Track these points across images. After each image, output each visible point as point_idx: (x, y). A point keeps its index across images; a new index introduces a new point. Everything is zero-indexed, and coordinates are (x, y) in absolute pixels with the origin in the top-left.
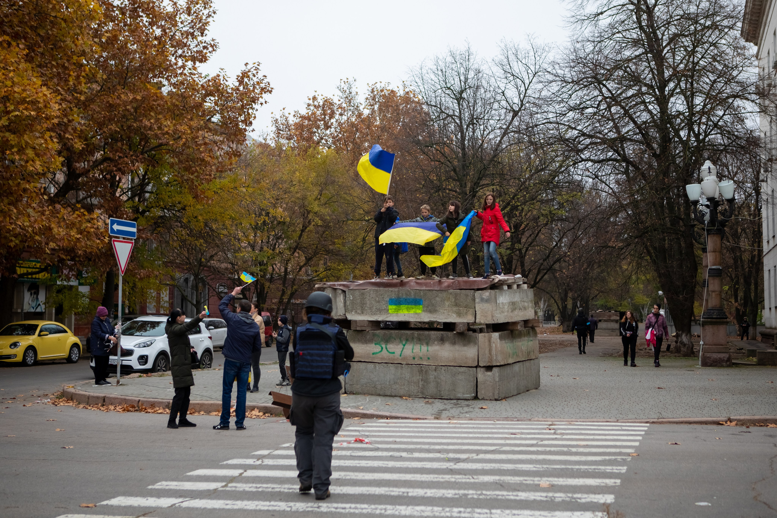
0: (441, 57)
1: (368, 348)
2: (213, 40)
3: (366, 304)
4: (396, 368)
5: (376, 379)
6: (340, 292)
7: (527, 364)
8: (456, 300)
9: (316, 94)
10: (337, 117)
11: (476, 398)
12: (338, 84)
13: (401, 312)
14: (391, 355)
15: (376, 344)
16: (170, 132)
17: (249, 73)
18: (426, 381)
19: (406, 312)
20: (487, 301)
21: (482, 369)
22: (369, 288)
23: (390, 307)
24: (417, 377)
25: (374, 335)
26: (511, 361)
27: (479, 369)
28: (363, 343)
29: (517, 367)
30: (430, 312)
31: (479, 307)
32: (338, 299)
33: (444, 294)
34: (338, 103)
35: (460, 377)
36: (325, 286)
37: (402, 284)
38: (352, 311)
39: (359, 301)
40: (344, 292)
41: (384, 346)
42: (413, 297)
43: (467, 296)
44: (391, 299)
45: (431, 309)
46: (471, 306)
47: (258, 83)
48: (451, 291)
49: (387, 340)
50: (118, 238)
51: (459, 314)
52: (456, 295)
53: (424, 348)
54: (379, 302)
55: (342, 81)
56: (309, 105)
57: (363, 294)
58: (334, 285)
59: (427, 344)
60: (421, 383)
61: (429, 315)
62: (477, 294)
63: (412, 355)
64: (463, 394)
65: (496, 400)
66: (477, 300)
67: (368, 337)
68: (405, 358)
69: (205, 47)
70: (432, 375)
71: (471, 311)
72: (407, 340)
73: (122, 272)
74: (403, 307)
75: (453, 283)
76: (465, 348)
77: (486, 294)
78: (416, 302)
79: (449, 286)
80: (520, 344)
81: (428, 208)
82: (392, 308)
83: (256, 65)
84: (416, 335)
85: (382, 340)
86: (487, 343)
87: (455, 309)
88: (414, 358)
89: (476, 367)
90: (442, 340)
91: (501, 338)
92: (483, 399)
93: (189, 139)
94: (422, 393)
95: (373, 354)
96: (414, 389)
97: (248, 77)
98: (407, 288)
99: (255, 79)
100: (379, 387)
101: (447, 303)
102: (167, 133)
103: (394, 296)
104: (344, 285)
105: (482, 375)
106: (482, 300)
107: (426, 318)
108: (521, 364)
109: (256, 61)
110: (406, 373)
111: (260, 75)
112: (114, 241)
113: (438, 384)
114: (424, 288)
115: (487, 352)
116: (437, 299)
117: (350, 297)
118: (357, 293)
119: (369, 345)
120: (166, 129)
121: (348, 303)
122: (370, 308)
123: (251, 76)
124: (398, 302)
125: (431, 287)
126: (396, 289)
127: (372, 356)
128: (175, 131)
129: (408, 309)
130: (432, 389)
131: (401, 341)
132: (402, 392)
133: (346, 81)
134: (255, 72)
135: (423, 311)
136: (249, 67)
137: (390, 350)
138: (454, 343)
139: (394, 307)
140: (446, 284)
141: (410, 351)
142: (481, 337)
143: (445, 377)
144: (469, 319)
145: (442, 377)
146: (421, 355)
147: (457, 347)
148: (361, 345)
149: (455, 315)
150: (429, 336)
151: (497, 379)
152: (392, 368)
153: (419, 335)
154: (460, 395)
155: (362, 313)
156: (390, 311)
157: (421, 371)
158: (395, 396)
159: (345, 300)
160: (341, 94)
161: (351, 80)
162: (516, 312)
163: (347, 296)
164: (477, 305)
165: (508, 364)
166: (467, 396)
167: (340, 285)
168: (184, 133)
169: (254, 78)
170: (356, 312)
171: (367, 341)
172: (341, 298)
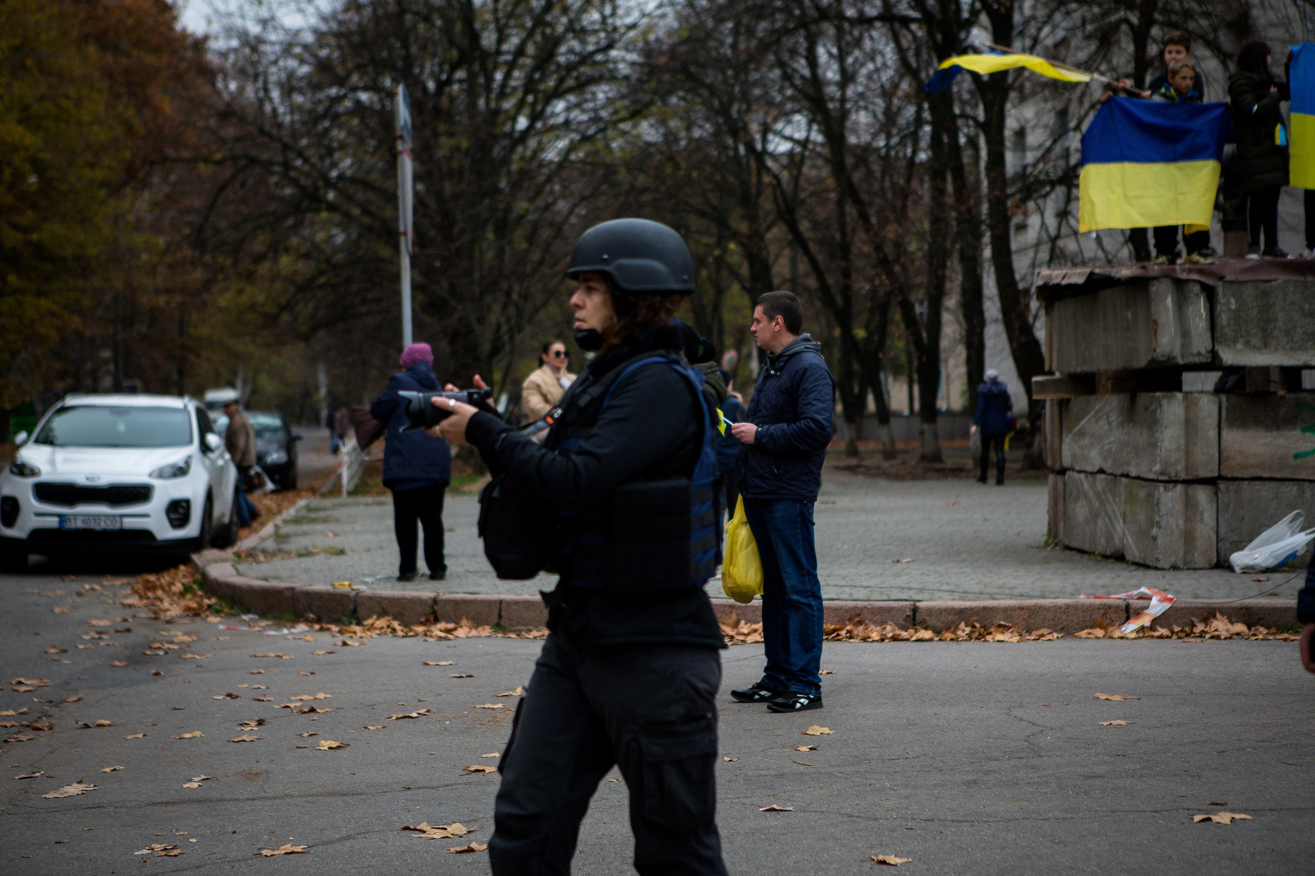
1: (1282, 441)
3: (1275, 320)
6: (1197, 288)
15: (1304, 430)
22: (1282, 278)
25: (1300, 405)
28: (1268, 428)
32: (1190, 310)
38: (1235, 341)
39: (1254, 313)
40: (1207, 288)
57: (1265, 294)
67: (1283, 411)
95: (1296, 456)
117: (1228, 304)
118: (1249, 292)
119: (1287, 433)
121: (1224, 318)
122: (1288, 333)
127: (1292, 462)
155: (1266, 345)
159: (1212, 310)
163: (1221, 299)
170: (1247, 343)
171: (1277, 423)
172: (1200, 306)
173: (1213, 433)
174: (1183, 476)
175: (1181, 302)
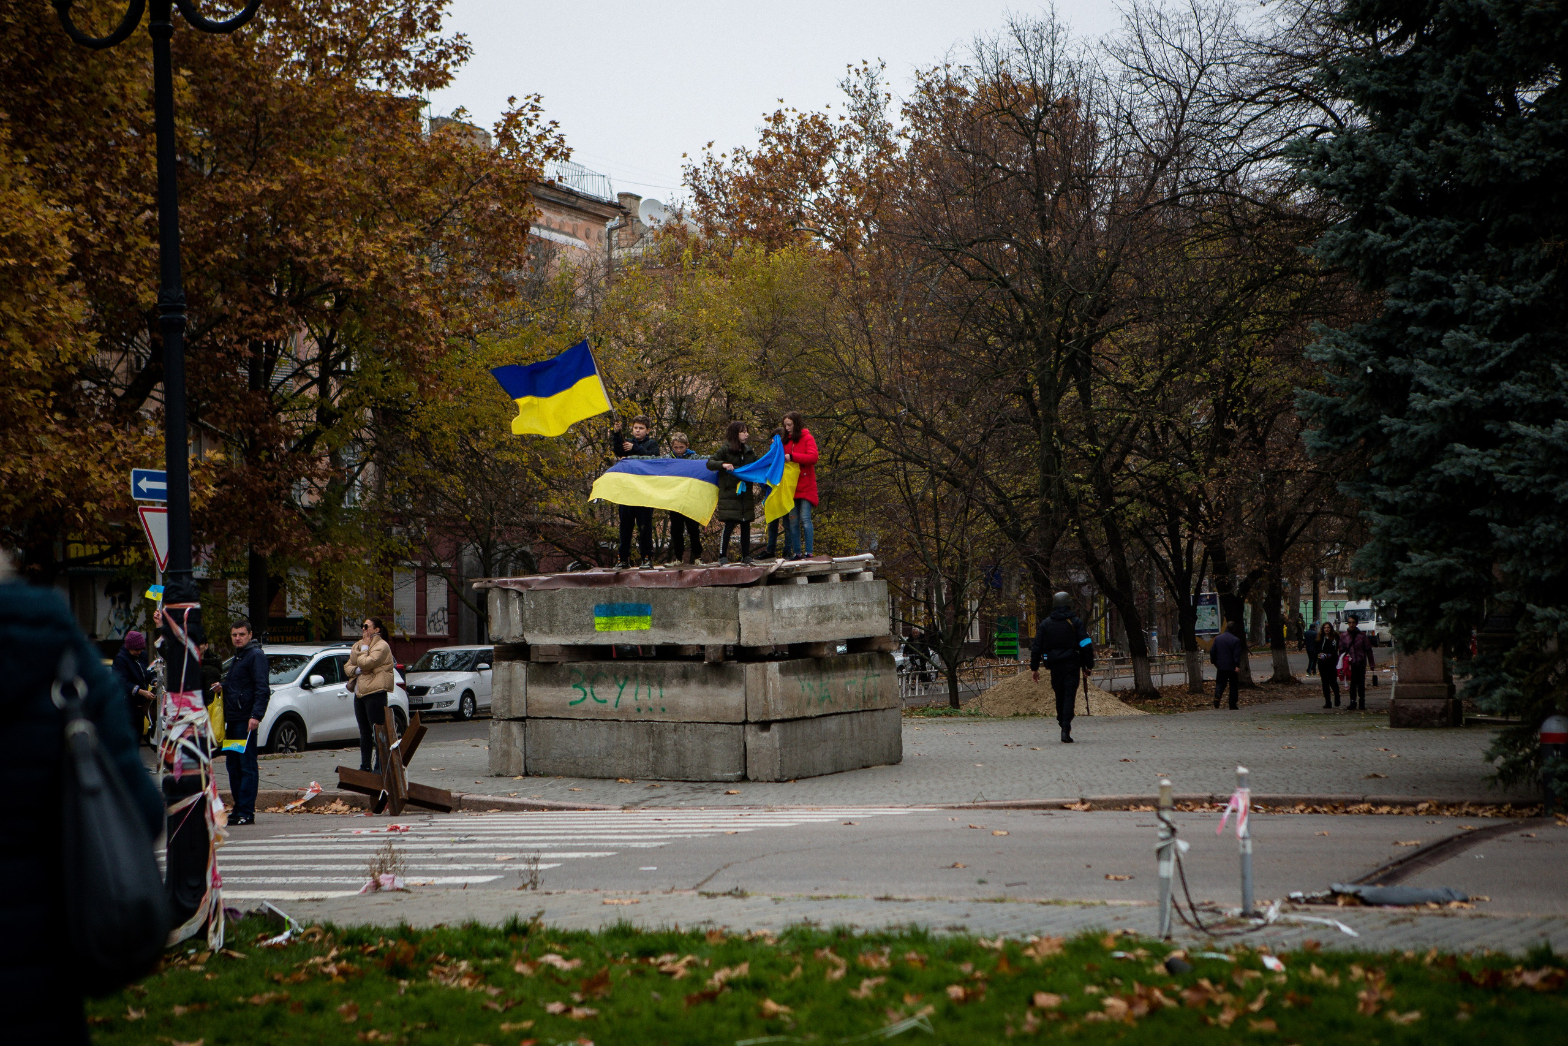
0: (987, 42)
1: (562, 694)
2: (459, 36)
3: (557, 615)
4: (610, 728)
5: (576, 748)
6: (514, 595)
7: (864, 718)
8: (706, 604)
9: (782, 107)
10: (840, 156)
11: (744, 778)
12: (843, 78)
13: (615, 629)
14: (601, 706)
15: (574, 686)
16: (347, 256)
17: (520, 118)
18: (660, 750)
19: (623, 629)
20: (758, 606)
21: (754, 727)
22: (563, 587)
23: (597, 620)
24: (645, 744)
25: (571, 670)
26: (811, 712)
27: (748, 727)
28: (553, 686)
29: (832, 724)
30: (665, 627)
31: (745, 616)
33: (687, 596)
34: (839, 124)
35: (717, 742)
36: (489, 585)
37: (618, 579)
38: (533, 629)
39: (545, 611)
40: (520, 594)
41: (588, 690)
42: (635, 601)
43: (725, 597)
44: (598, 606)
45: (665, 622)
46: (731, 615)
47: (540, 138)
48: (699, 589)
49: (593, 679)
50: (153, 504)
51: (712, 631)
52: (707, 595)
53: (655, 692)
54: (578, 611)
55: (852, 69)
56: (767, 133)
57: (551, 598)
58: (505, 583)
59: (661, 685)
60: (651, 754)
61: (662, 632)
62: (742, 593)
63: (635, 704)
64: (723, 771)
65: (777, 781)
66: (742, 605)
67: (562, 674)
68: (623, 711)
69: (442, 54)
70: (670, 740)
71: (732, 624)
72: (626, 678)
73: (162, 566)
74: (619, 619)
75: (702, 574)
76: (724, 691)
77: (757, 593)
78: (639, 610)
79: (694, 581)
80: (843, 681)
81: (685, 437)
82: (600, 621)
83: (531, 101)
84: (641, 670)
85: (585, 679)
86: (760, 681)
87: (704, 621)
88: (639, 710)
89: (745, 723)
90: (685, 677)
91: (783, 671)
92: (756, 780)
93: (386, 272)
94: (655, 772)
95: (571, 704)
96: (640, 764)
97: (518, 125)
98: (625, 586)
99: (533, 131)
100: (582, 762)
101: (692, 612)
102: (339, 260)
103: (603, 601)
104: (521, 583)
105: (754, 738)
106: (750, 604)
107: (658, 638)
108: (846, 717)
109: (531, 93)
110: (627, 737)
111: (544, 121)
112: (142, 510)
113: (680, 756)
114: (654, 585)
115: (760, 696)
116: (676, 604)
117: (530, 604)
118: (542, 597)
119: (564, 689)
120: (337, 252)
121: (527, 614)
122: (564, 623)
123: (524, 124)
124: (611, 610)
125: (665, 582)
126: (606, 588)
127: (569, 707)
128: (357, 254)
129: (627, 623)
130: (669, 764)
131: (616, 681)
132: (620, 771)
133: (861, 68)
134: (531, 115)
135: (653, 625)
136: (517, 105)
137: (599, 697)
138: (704, 682)
139: (603, 620)
140: (690, 577)
141: (632, 697)
142: (750, 670)
143: (691, 742)
144: (728, 638)
145: (686, 742)
146: (650, 703)
147: (710, 689)
148: (550, 689)
149: (705, 632)
150: (663, 670)
151: (777, 745)
152: (603, 727)
153: (645, 668)
154: (717, 774)
155: (551, 631)
156: (597, 628)
157: (651, 733)
158: (610, 778)
159: (522, 609)
160: (850, 101)
161: (873, 64)
162: (832, 625)
163: (526, 601)
164: (741, 614)
165: (804, 718)
166: (729, 775)
167: (516, 583)
168: (375, 260)
169: (529, 129)
170: (541, 630)
171: (559, 682)
172: (516, 606)
173: (522, 688)
174: (507, 716)
175: (506, 605)
